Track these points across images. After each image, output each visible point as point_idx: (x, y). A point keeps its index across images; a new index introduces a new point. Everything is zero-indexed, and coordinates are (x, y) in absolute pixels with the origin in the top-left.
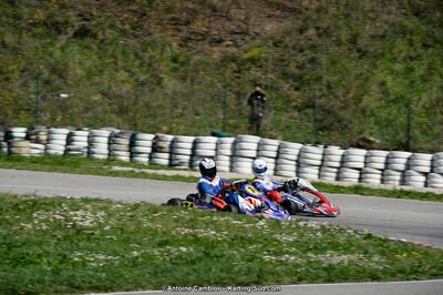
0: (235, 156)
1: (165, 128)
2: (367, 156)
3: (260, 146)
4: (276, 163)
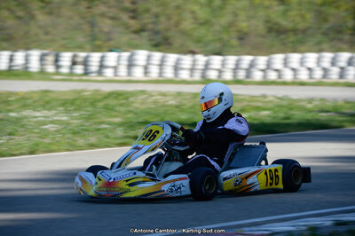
0: (131, 65)
2: (223, 61)
3: (149, 58)
4: (161, 69)
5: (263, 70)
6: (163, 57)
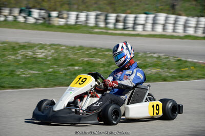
3: (167, 19)
4: (174, 27)
6: (176, 18)
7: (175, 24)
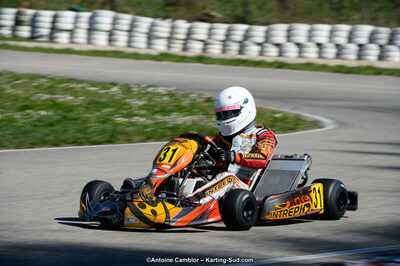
0: (92, 29)
1: (26, 4)
2: (210, 29)
3: (115, 21)
4: (130, 36)
5: (259, 44)
6: (134, 21)
7: (131, 31)
